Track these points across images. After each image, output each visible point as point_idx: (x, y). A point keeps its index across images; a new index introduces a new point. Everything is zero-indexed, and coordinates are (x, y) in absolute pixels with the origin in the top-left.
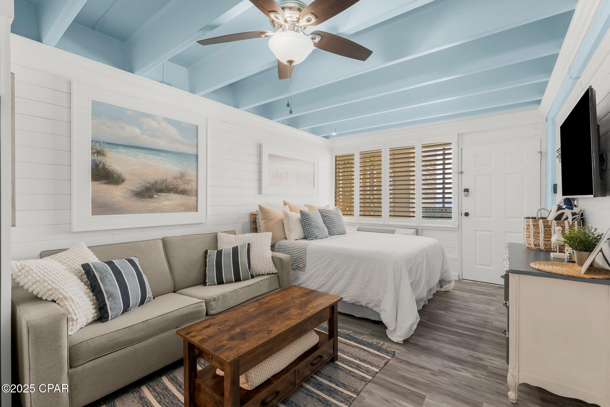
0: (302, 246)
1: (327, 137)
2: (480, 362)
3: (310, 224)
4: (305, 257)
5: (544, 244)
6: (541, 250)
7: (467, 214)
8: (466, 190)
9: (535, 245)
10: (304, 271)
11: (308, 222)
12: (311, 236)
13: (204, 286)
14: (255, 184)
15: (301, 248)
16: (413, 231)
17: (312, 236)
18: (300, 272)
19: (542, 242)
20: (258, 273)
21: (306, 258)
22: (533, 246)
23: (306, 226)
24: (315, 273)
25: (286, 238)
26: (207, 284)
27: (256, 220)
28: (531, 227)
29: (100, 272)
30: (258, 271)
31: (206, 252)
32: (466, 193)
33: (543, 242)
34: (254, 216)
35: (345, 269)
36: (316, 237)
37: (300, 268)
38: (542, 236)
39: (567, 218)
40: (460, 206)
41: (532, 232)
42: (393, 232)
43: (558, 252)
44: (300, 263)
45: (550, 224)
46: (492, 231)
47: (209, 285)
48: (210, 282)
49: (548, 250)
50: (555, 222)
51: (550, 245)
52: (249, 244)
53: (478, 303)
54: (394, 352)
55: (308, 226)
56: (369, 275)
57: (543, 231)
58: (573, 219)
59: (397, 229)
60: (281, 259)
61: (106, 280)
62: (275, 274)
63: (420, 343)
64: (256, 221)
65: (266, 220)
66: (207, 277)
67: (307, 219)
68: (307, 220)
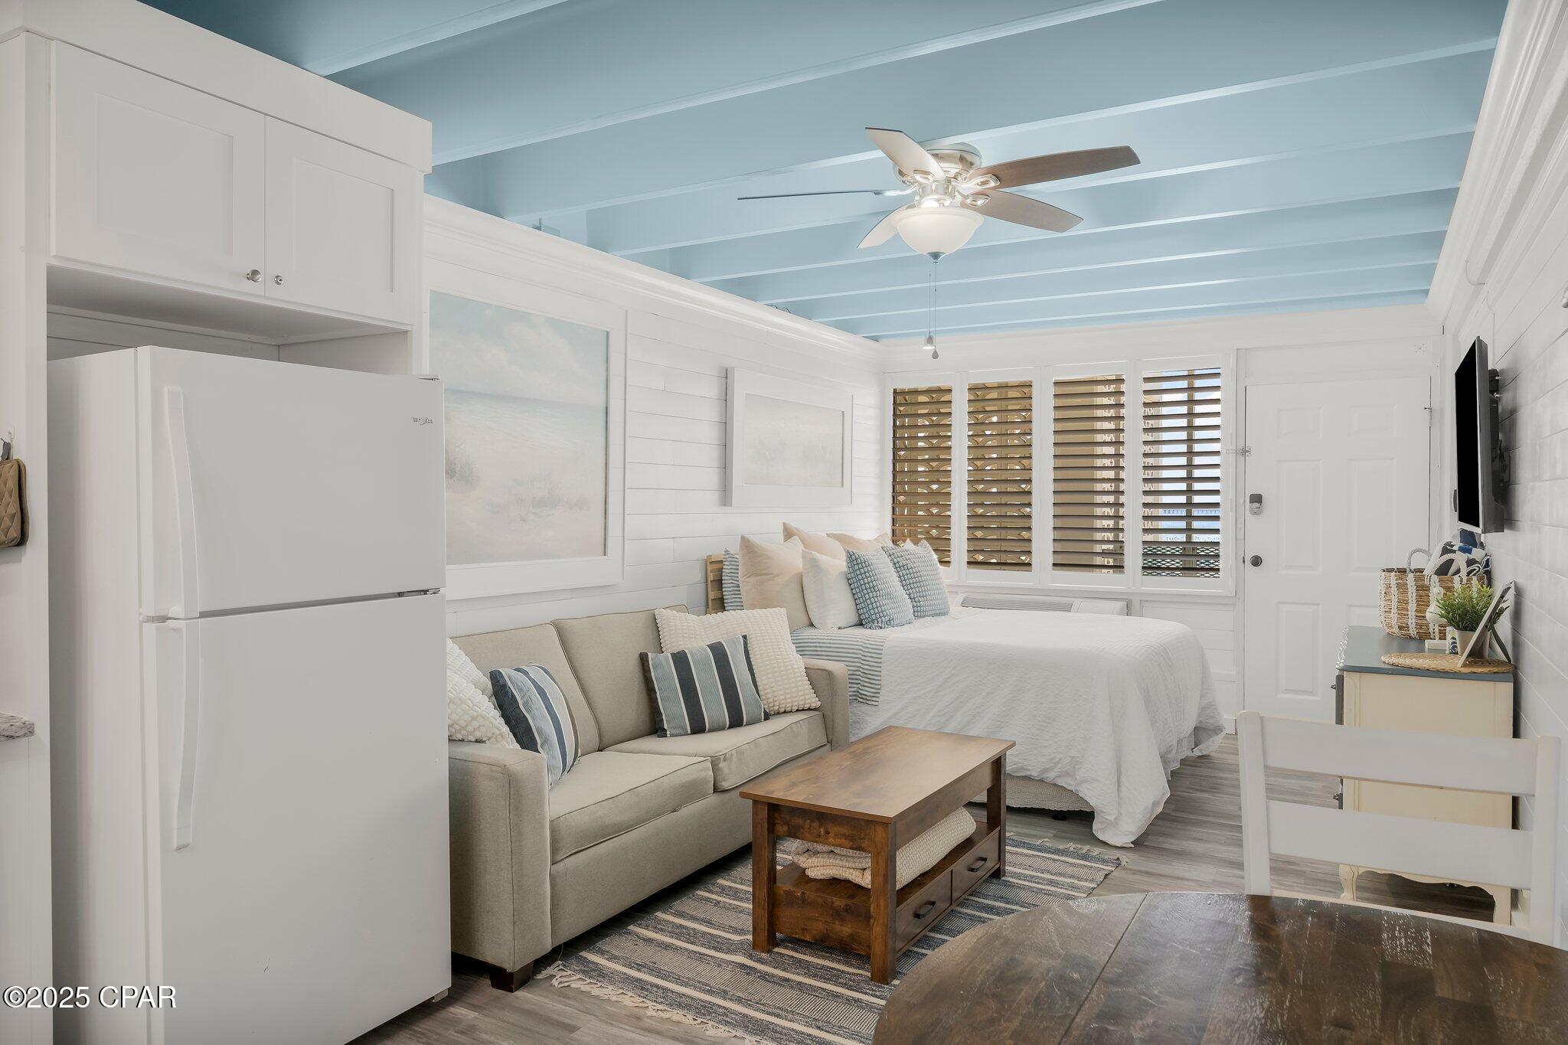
0: (867, 642)
1: (875, 339)
2: (1292, 867)
3: (874, 587)
4: (877, 669)
5: (1417, 624)
6: (1410, 637)
7: (1257, 561)
8: (1257, 499)
9: (1400, 628)
10: (876, 703)
11: (868, 583)
12: (877, 619)
13: (659, 737)
14: (710, 478)
15: (864, 647)
16: (1120, 605)
17: (880, 617)
18: (865, 708)
19: (1412, 622)
20: (776, 708)
21: (880, 671)
22: (1396, 630)
23: (865, 592)
24: (906, 707)
25: (812, 625)
26: (668, 732)
27: (722, 576)
28: (1394, 590)
29: (520, 690)
30: (777, 703)
31: (643, 659)
32: (1256, 505)
33: (1414, 621)
34: (716, 566)
35: (988, 694)
36: (889, 620)
37: (864, 697)
38: (1412, 606)
39: (1458, 571)
40: (1240, 539)
41: (1394, 604)
42: (1067, 608)
43: (1437, 638)
44: (865, 684)
45: (1426, 582)
46: (1318, 604)
47: (672, 735)
48: (674, 728)
49: (1424, 636)
50: (1435, 578)
51: (1427, 625)
52: (745, 637)
53: (1283, 778)
54: (1118, 859)
55: (868, 593)
56: (1051, 702)
57: (1414, 597)
58: (1469, 574)
59: (1077, 602)
60: (829, 674)
61: (534, 707)
62: (815, 709)
63: (1167, 846)
64: (721, 580)
65: (759, 577)
66: (664, 717)
67: (865, 573)
68: (867, 577)
